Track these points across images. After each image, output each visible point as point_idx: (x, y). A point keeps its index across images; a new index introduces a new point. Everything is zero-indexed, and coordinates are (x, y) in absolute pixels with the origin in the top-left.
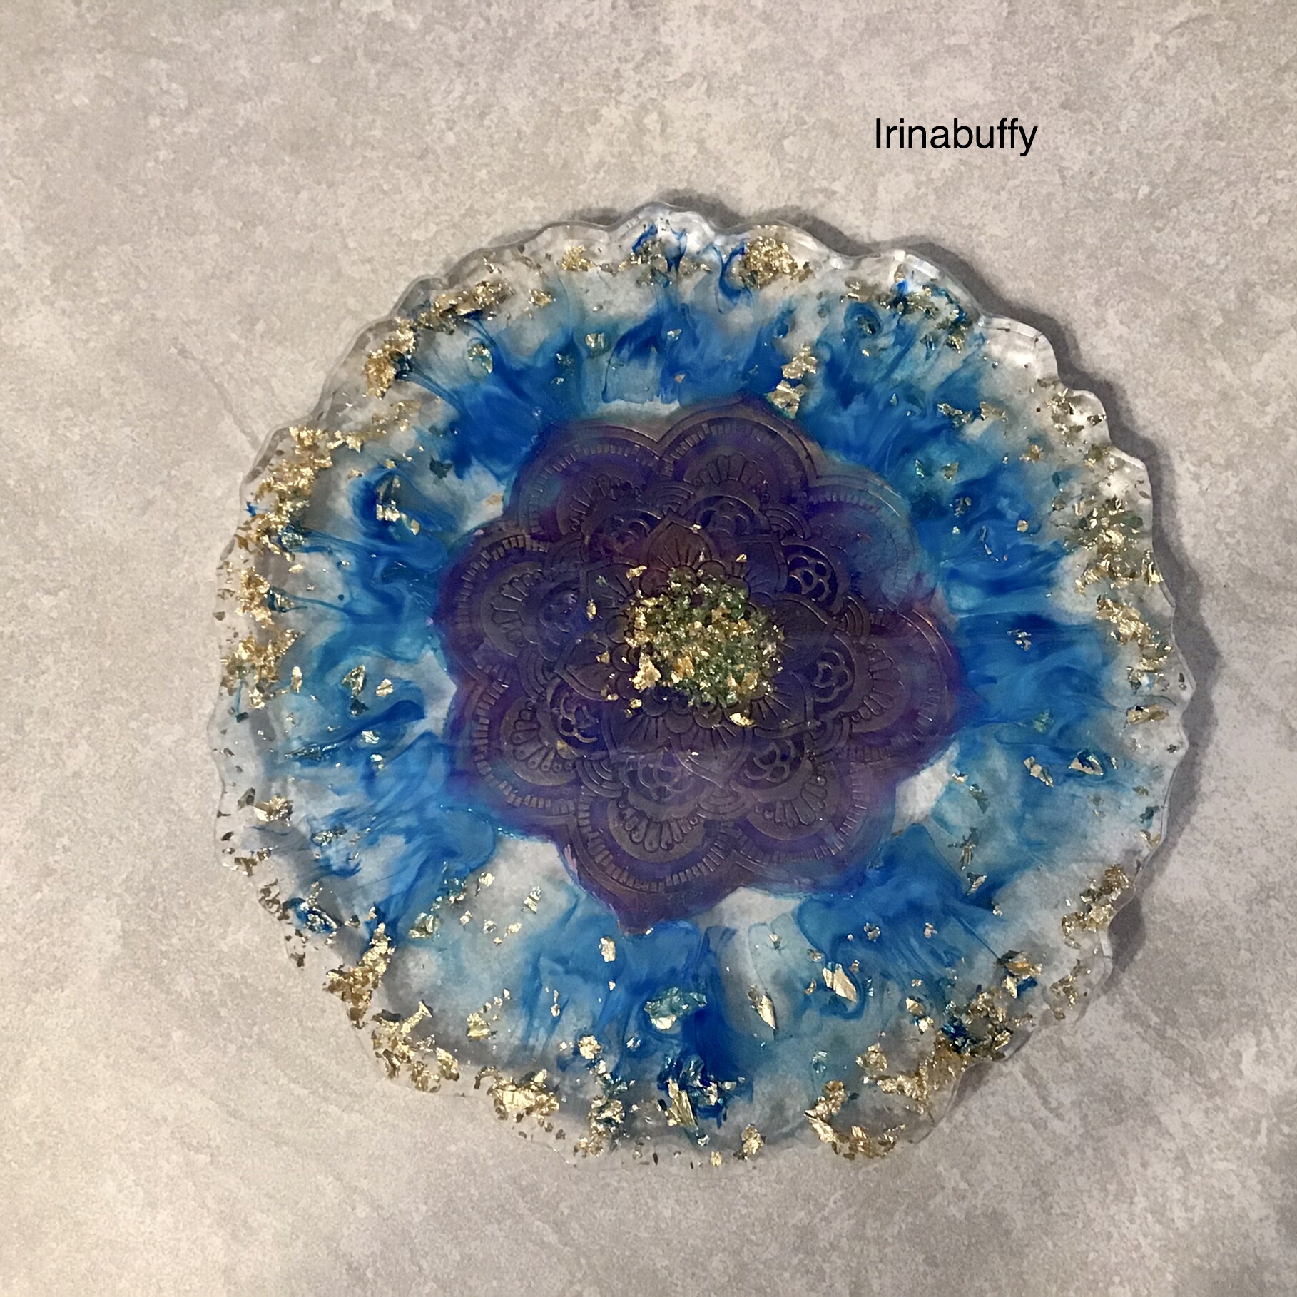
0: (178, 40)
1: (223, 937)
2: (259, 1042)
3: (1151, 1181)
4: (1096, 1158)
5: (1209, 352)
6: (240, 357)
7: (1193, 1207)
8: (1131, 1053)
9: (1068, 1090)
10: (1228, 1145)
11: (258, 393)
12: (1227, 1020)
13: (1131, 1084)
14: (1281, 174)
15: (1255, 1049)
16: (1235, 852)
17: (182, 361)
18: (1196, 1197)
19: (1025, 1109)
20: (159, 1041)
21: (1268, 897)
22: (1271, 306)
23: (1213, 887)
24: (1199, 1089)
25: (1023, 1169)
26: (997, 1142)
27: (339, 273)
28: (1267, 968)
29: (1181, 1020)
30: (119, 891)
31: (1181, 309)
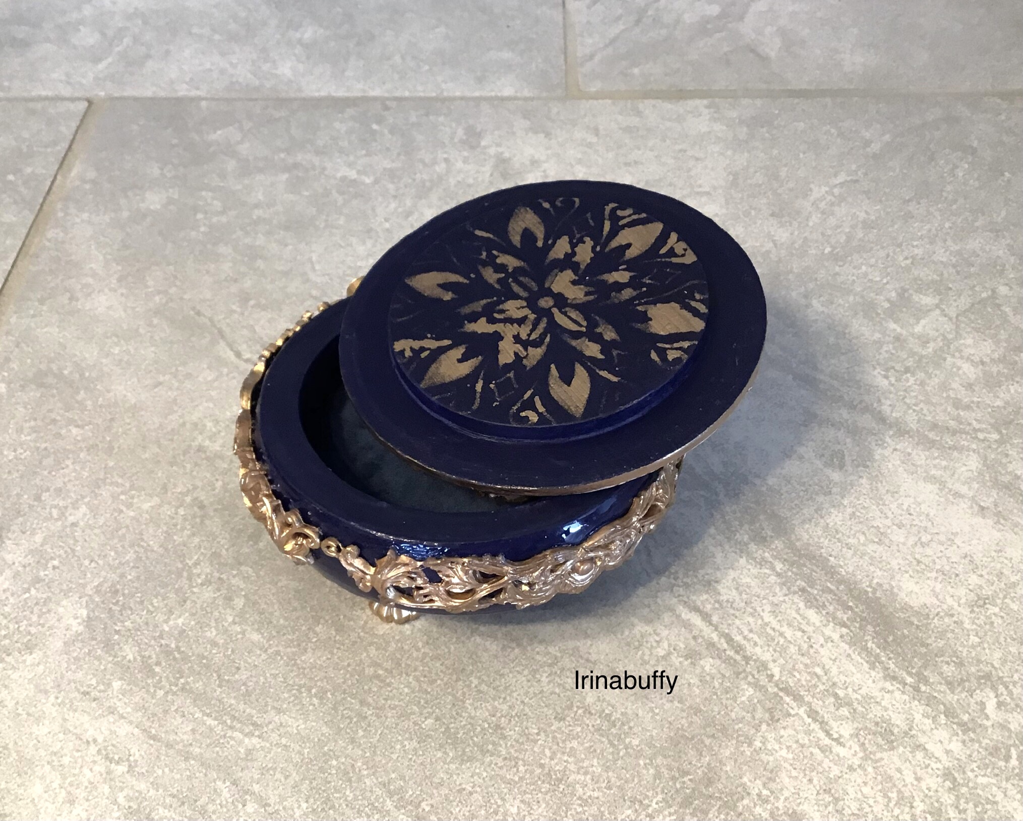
0: (222, 184)
1: (166, 621)
2: (183, 689)
3: (927, 792)
4: (876, 773)
5: (883, 319)
6: (236, 316)
7: (965, 811)
8: (894, 702)
9: (846, 726)
10: (986, 766)
11: (245, 332)
12: (968, 680)
13: (898, 722)
14: (915, 243)
15: (996, 700)
16: (953, 576)
17: (197, 317)
18: (967, 803)
19: (811, 738)
20: (102, 687)
21: (985, 603)
22: (921, 299)
23: (940, 597)
24: (955, 726)
25: (815, 781)
26: (792, 762)
27: (308, 280)
28: (993, 647)
29: (931, 680)
30: (90, 593)
31: (861, 300)
